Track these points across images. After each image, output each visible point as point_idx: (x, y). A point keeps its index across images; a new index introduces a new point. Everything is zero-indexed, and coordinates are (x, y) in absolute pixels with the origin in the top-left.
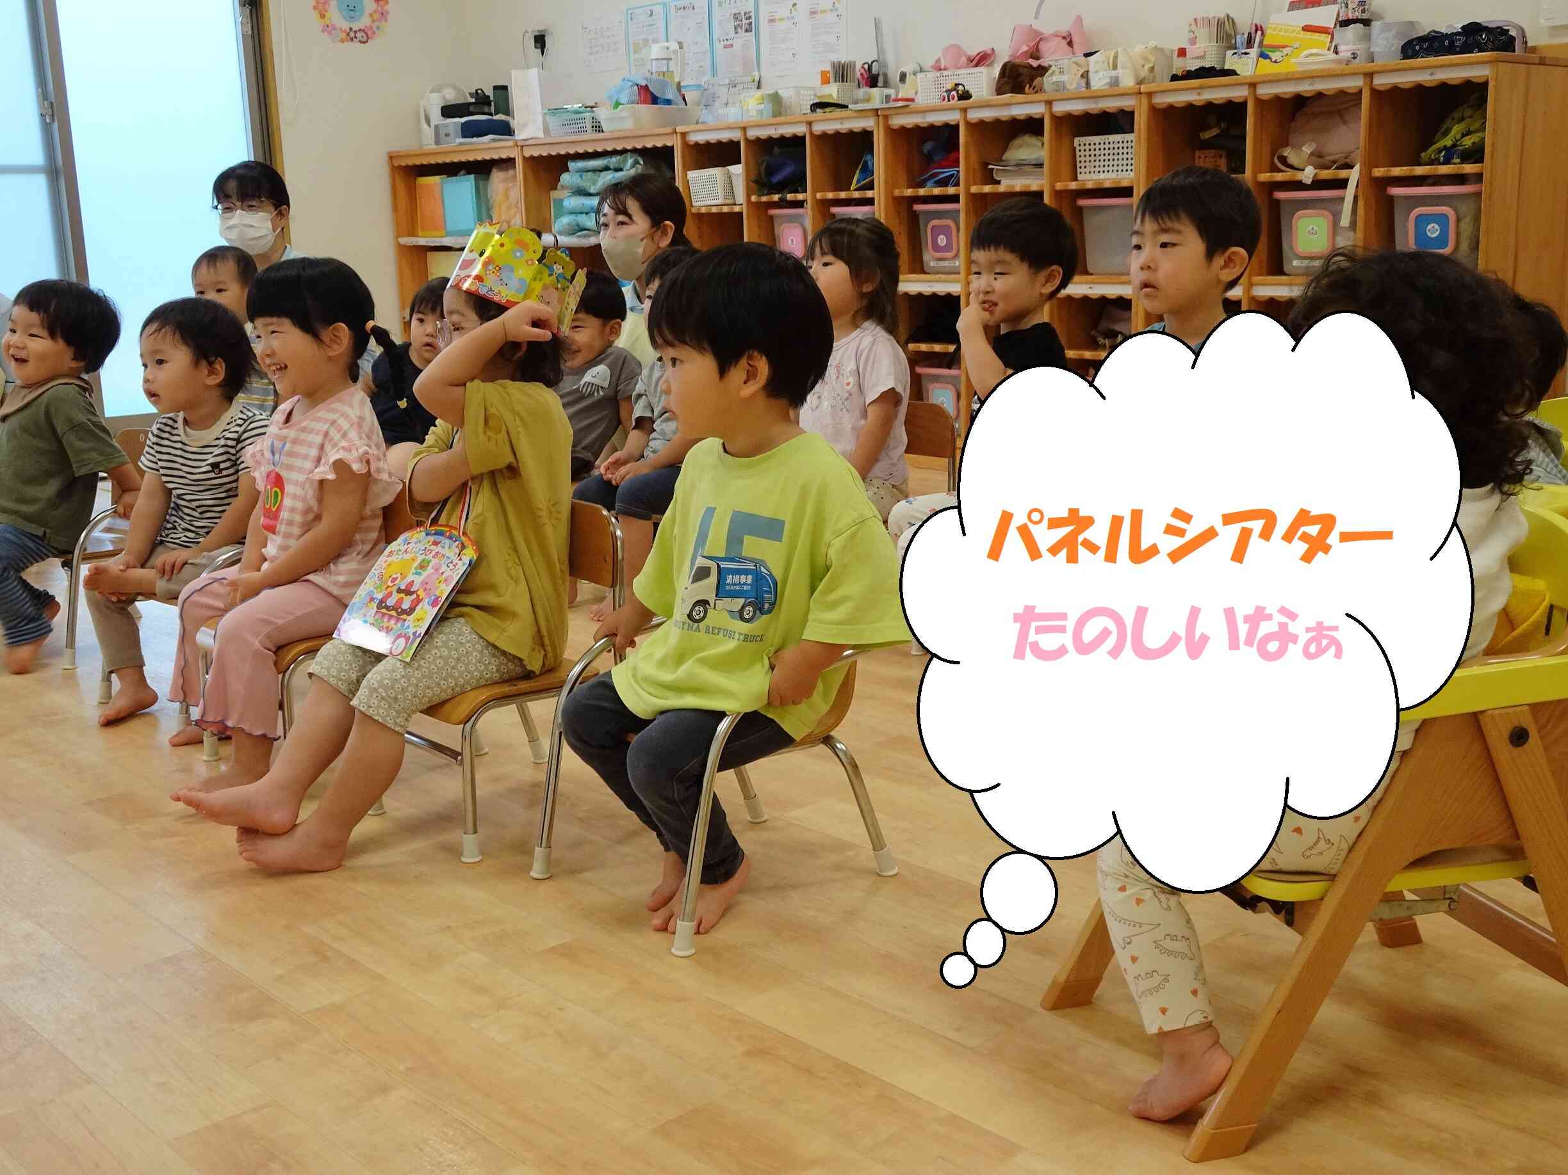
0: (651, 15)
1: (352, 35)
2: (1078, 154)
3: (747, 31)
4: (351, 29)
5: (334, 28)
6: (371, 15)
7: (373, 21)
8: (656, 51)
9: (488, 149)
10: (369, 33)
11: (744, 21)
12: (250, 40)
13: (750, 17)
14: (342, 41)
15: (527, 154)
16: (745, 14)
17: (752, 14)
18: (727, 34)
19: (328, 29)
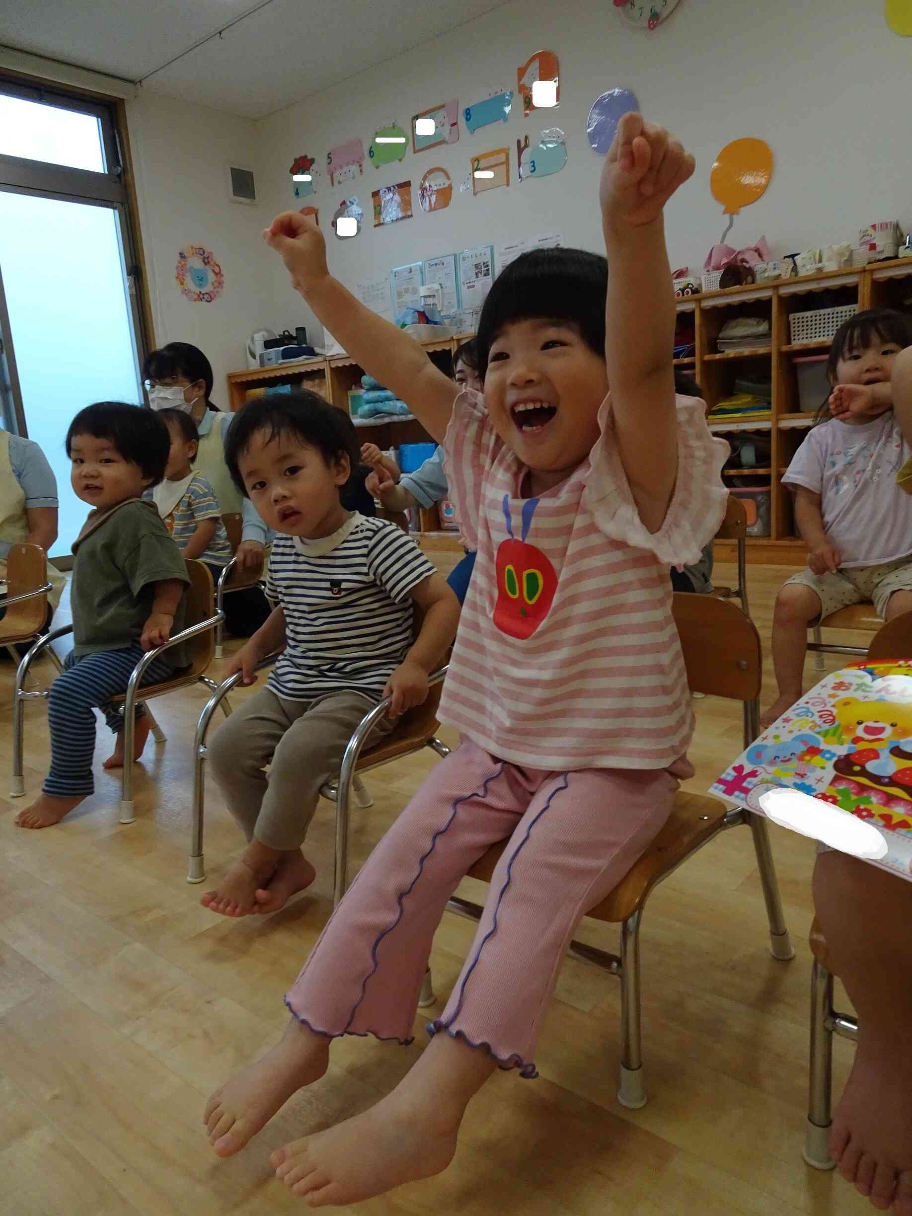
0: (411, 272)
1: (201, 296)
2: (792, 325)
3: (485, 275)
4: (200, 292)
5: (190, 292)
6: (213, 284)
7: (215, 288)
8: (423, 291)
9: (303, 365)
10: (212, 295)
11: (483, 269)
12: (135, 298)
13: (487, 266)
14: (195, 300)
15: (333, 366)
16: (484, 264)
17: (490, 264)
18: (469, 279)
19: (186, 292)
